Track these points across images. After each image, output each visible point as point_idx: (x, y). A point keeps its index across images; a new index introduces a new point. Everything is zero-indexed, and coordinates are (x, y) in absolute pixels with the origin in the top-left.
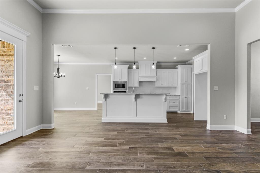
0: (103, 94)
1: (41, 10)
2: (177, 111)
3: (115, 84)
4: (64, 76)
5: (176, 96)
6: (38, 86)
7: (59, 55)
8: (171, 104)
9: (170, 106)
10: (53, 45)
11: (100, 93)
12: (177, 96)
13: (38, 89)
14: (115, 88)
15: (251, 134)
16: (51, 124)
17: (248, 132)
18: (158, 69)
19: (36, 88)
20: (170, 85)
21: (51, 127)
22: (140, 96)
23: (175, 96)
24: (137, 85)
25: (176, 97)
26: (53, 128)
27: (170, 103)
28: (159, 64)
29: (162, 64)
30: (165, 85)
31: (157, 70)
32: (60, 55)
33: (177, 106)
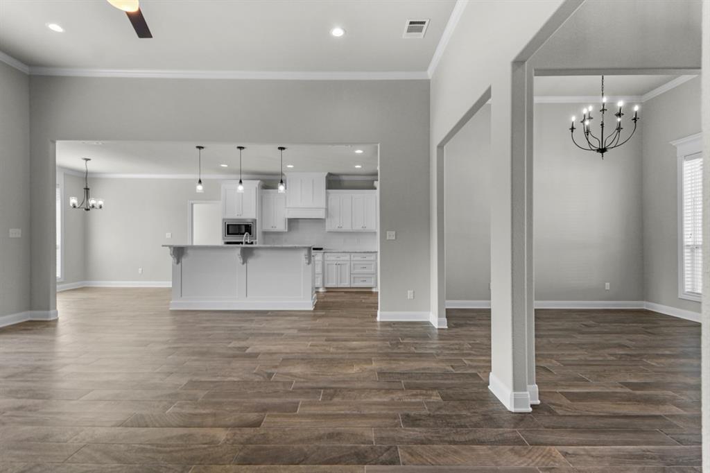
0: (170, 247)
1: (26, 69)
2: (371, 288)
3: (228, 225)
4: (101, 207)
5: (368, 252)
6: (20, 231)
7: (87, 160)
8: (356, 271)
9: (355, 276)
10: (54, 142)
11: (163, 246)
12: (371, 252)
13: (20, 236)
14: (228, 234)
15: (447, 327)
16: (48, 309)
17: (439, 323)
18: (330, 191)
19: (15, 233)
20: (358, 227)
21: (48, 316)
22: (255, 252)
23: (364, 252)
24: (281, 226)
25: (368, 254)
26: (52, 319)
27: (354, 269)
28: (332, 178)
29: (344, 178)
30: (347, 227)
31: (327, 193)
32: (89, 160)
33: (371, 276)
